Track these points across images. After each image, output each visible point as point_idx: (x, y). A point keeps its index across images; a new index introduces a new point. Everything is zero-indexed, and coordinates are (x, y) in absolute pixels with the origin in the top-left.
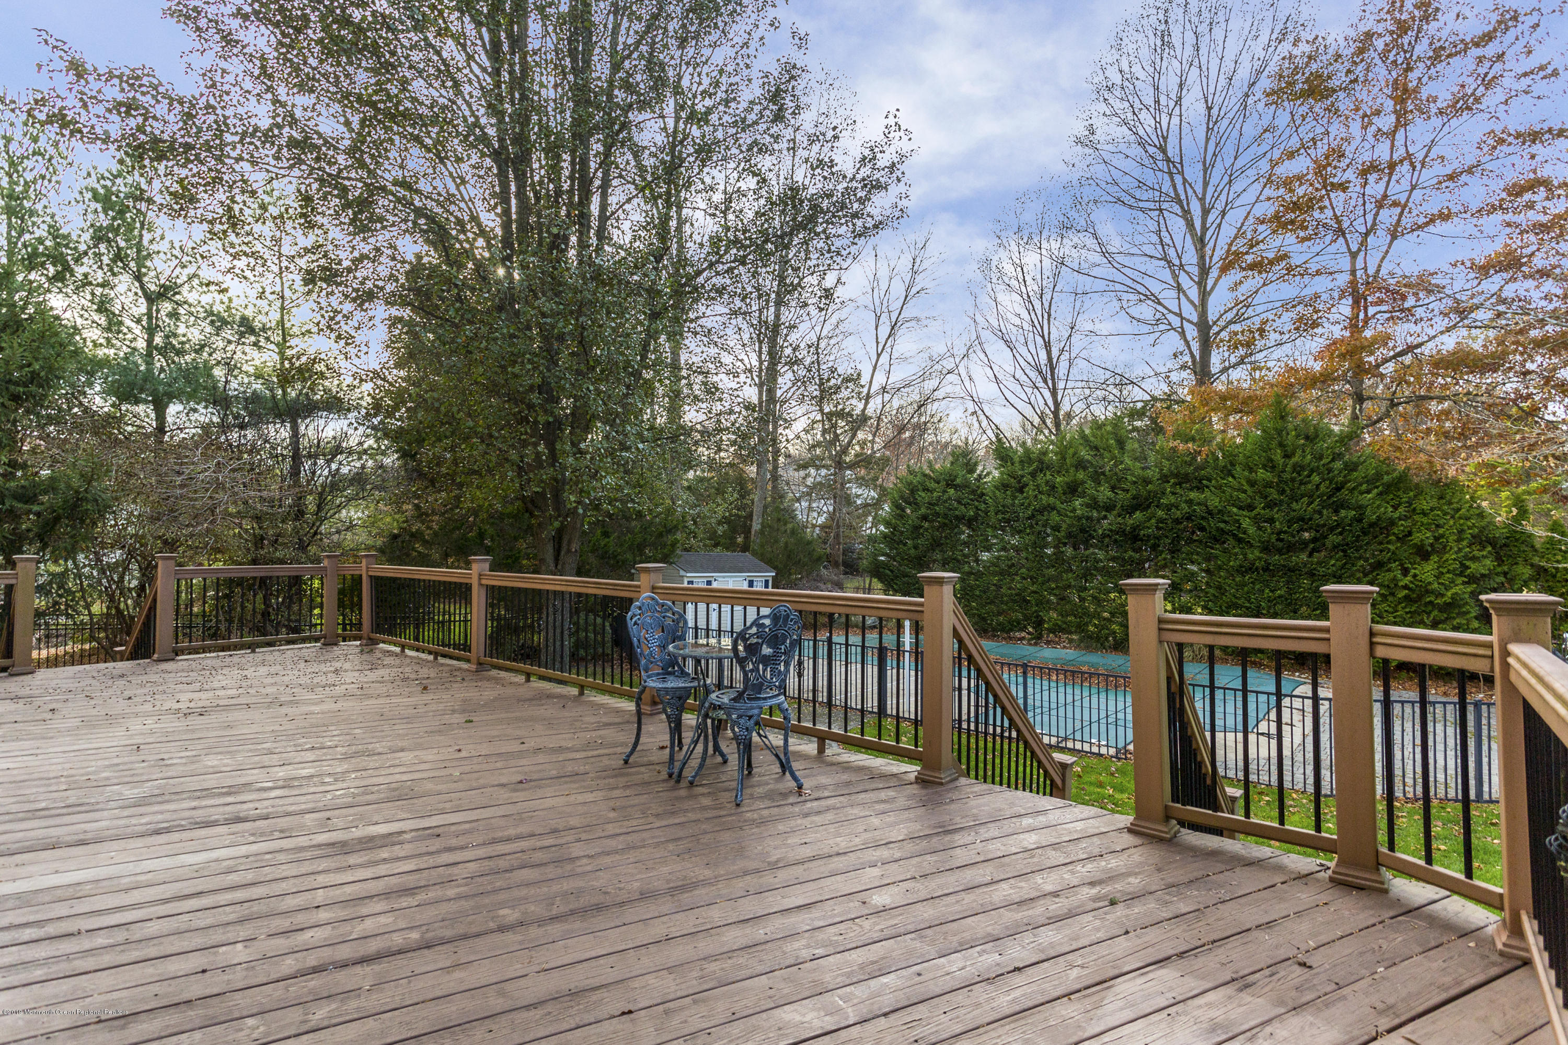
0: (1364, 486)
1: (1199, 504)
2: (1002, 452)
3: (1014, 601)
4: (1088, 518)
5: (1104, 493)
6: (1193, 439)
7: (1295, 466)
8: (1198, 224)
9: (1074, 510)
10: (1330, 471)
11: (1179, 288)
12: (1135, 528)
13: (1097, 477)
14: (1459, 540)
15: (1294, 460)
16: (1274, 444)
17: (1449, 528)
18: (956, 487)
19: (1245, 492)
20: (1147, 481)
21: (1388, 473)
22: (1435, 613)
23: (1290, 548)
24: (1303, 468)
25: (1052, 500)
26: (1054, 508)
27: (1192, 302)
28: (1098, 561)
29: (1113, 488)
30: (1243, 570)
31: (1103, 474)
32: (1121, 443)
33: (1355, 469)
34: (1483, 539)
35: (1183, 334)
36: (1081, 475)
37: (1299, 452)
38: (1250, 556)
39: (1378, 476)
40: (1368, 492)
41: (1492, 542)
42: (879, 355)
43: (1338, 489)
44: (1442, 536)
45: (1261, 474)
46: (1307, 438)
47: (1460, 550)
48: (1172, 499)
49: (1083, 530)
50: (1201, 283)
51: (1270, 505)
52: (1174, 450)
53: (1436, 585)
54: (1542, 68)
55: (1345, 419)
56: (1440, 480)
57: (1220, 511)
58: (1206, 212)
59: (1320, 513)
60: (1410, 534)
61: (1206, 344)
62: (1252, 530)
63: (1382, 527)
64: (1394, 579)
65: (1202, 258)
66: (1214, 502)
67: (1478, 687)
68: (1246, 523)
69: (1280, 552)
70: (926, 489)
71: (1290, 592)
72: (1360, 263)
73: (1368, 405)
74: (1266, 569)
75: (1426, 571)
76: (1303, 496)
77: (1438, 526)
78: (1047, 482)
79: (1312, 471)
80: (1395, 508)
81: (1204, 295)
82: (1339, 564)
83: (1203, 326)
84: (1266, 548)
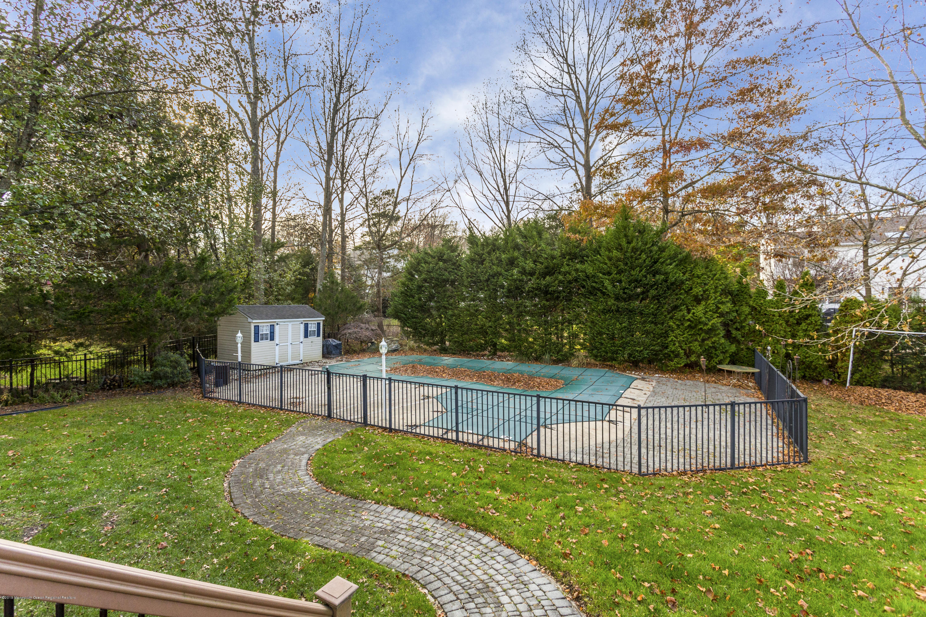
0: (668, 261)
1: (581, 271)
2: (472, 240)
3: (478, 333)
4: (520, 281)
5: (529, 265)
6: (579, 232)
7: (633, 248)
8: (584, 105)
9: (512, 275)
10: (651, 251)
11: (574, 143)
12: (547, 286)
13: (525, 255)
14: (715, 293)
15: (632, 245)
16: (622, 235)
17: (711, 285)
18: (445, 261)
19: (606, 264)
20: (553, 258)
21: (680, 253)
22: (703, 335)
23: (630, 298)
24: (637, 250)
25: (499, 269)
26: (500, 274)
27: (581, 153)
28: (526, 307)
29: (535, 262)
30: (605, 312)
31: (529, 252)
32: (540, 234)
33: (664, 251)
34: (726, 292)
35: (576, 171)
36: (516, 254)
37: (635, 240)
38: (609, 303)
39: (676, 255)
40: (671, 264)
41: (731, 293)
42: (402, 177)
43: (655, 263)
44: (707, 290)
45: (615, 253)
46: (639, 232)
47: (716, 298)
48: (567, 268)
49: (517, 288)
50: (586, 141)
51: (620, 272)
52: (568, 238)
53: (704, 319)
54: (758, 20)
55: (659, 223)
56: (706, 258)
57: (593, 276)
58: (588, 98)
59: (646, 276)
60: (691, 289)
61: (589, 178)
62: (610, 287)
63: (676, 286)
64: (683, 316)
65: (586, 125)
66: (590, 270)
67: (724, 376)
68: (607, 283)
69: (625, 300)
70: (426, 262)
71: (630, 324)
72: (667, 132)
73: (670, 216)
74: (617, 311)
75: (699, 310)
76: (637, 267)
77: (705, 284)
78: (497, 258)
79: (642, 252)
80: (684, 274)
81: (588, 148)
82: (655, 307)
83: (587, 167)
84: (617, 299)
